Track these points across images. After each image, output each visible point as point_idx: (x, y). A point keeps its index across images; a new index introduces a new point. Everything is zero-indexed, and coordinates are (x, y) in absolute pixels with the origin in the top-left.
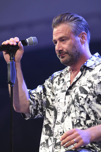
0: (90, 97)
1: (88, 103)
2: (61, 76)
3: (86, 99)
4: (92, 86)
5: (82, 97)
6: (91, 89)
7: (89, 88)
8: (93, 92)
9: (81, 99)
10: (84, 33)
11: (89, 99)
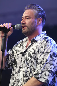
0: (33, 59)
1: (31, 63)
2: (22, 43)
3: (30, 60)
4: (34, 53)
5: (29, 59)
6: (34, 55)
7: (33, 54)
8: (34, 56)
9: (28, 60)
10: (41, 19)
11: (32, 61)
